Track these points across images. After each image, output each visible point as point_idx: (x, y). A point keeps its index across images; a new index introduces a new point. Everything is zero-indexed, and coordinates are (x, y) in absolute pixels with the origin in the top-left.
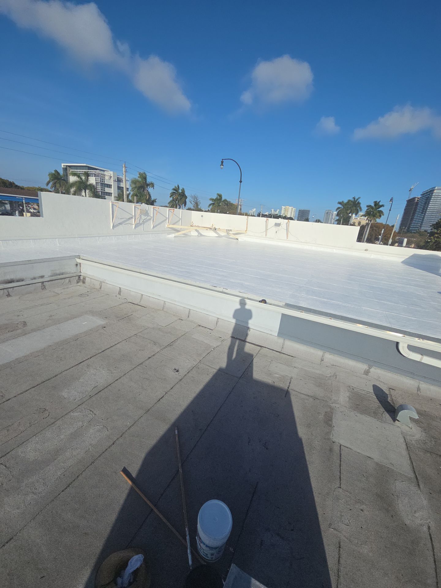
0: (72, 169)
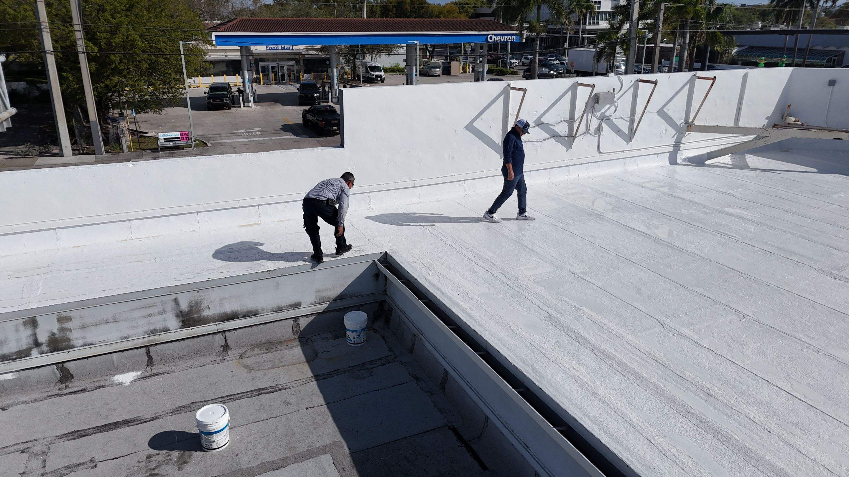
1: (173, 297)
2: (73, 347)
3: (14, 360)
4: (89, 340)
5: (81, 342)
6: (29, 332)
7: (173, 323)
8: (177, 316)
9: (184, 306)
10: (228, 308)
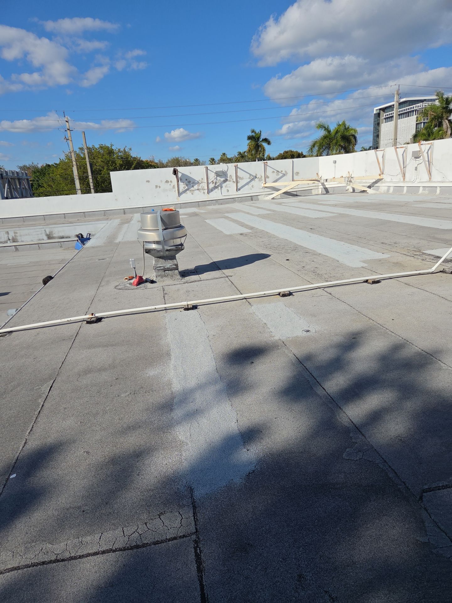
0: (386, 113)
1: (44, 229)
2: (18, 242)
3: (4, 243)
4: (22, 240)
5: (20, 240)
6: (7, 236)
7: (45, 238)
8: (46, 235)
9: (48, 233)
10: (61, 234)
